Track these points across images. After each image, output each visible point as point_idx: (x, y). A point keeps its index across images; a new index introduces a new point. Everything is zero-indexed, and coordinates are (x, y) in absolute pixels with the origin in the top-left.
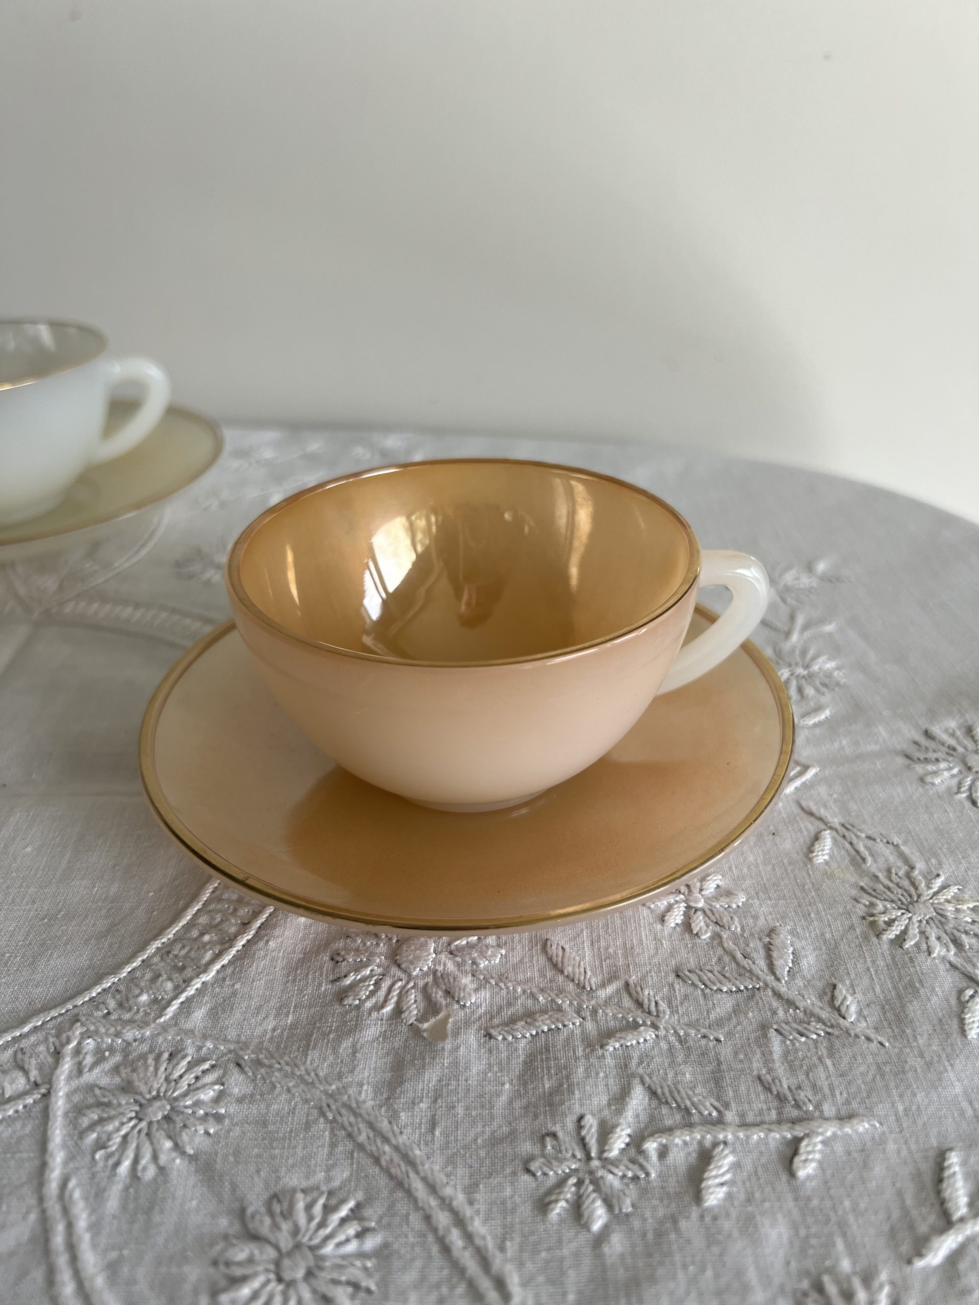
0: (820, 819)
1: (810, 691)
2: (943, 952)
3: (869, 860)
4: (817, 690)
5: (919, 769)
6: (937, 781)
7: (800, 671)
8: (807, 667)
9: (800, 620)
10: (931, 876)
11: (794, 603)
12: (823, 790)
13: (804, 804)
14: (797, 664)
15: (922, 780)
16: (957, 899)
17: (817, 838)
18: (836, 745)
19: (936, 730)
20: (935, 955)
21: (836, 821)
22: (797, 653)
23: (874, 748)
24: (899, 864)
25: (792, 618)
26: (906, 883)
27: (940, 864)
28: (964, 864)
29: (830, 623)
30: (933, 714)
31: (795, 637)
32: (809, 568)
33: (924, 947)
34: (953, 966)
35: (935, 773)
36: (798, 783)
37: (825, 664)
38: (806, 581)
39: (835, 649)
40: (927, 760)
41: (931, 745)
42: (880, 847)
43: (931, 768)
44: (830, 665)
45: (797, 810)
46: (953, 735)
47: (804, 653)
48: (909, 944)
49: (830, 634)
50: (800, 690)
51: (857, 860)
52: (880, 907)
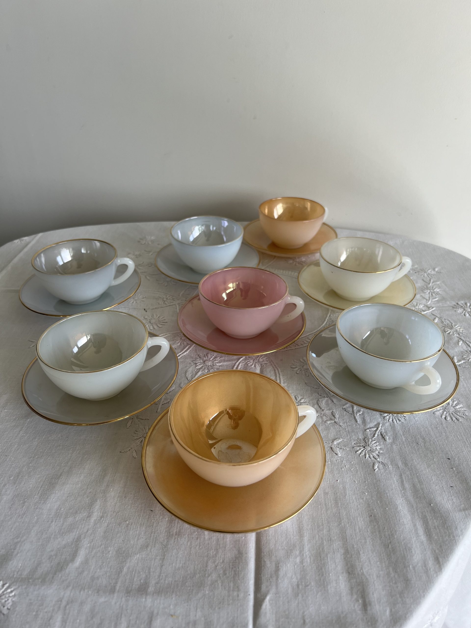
0: (436, 316)
1: (434, 295)
2: (456, 335)
3: (444, 322)
4: (435, 295)
5: (455, 309)
6: (458, 311)
7: (432, 291)
8: (433, 290)
9: (432, 281)
10: (455, 325)
11: (431, 277)
12: (436, 312)
13: (433, 313)
14: (431, 289)
15: (455, 311)
16: (460, 329)
17: (435, 318)
18: (439, 305)
19: (459, 303)
20: (455, 335)
21: (439, 316)
22: (431, 287)
23: (446, 305)
24: (450, 323)
25: (430, 280)
26: (451, 326)
27: (457, 324)
28: (462, 324)
29: (439, 282)
30: (459, 300)
31: (431, 284)
32: (434, 269)
33: (453, 334)
34: (458, 337)
35: (458, 310)
36: (431, 310)
37: (437, 290)
38: (433, 272)
39: (440, 287)
40: (457, 308)
41: (458, 305)
42: (447, 321)
43: (457, 309)
44: (438, 290)
45: (431, 314)
46: (462, 304)
47: (433, 287)
48: (451, 334)
49: (438, 284)
50: (432, 294)
51: (442, 322)
52: (446, 329)
